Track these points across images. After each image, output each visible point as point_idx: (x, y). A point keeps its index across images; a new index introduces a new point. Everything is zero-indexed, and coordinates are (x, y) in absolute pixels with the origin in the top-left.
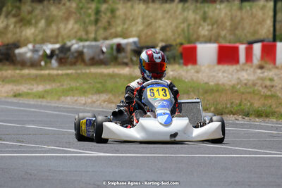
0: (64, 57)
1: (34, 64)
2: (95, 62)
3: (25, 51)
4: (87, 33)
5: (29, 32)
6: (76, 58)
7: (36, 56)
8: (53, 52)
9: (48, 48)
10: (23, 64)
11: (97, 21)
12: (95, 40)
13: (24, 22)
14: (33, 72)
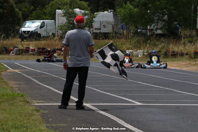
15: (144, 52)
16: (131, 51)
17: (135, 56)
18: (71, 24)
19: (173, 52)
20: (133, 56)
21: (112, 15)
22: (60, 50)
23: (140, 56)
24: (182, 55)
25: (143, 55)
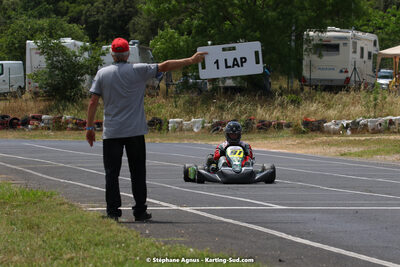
0: (355, 128)
1: (335, 133)
2: (375, 131)
3: (330, 125)
4: (369, 112)
5: (332, 113)
6: (363, 129)
7: (337, 128)
8: (347, 125)
9: (345, 123)
10: (329, 133)
11: (375, 105)
12: (375, 117)
13: (329, 107)
14: (335, 138)
15: (204, 122)
16: (178, 120)
17: (188, 130)
18: (57, 68)
19: (262, 122)
20: (181, 130)
21: (137, 50)
22: (39, 119)
23: (195, 130)
24: (279, 126)
25: (203, 127)
